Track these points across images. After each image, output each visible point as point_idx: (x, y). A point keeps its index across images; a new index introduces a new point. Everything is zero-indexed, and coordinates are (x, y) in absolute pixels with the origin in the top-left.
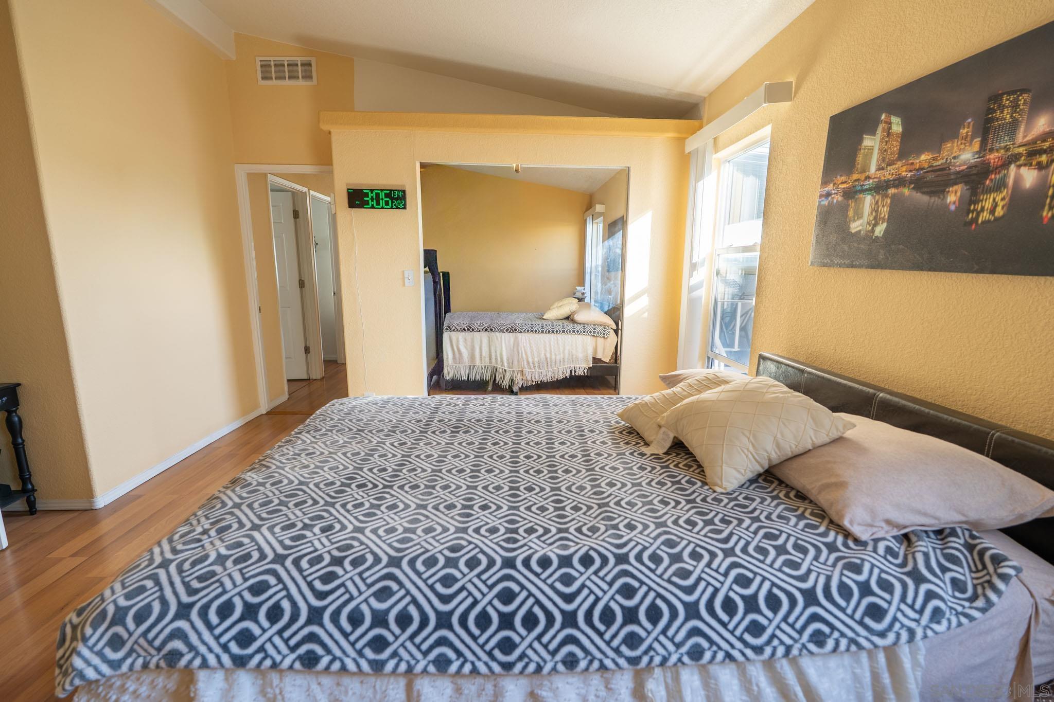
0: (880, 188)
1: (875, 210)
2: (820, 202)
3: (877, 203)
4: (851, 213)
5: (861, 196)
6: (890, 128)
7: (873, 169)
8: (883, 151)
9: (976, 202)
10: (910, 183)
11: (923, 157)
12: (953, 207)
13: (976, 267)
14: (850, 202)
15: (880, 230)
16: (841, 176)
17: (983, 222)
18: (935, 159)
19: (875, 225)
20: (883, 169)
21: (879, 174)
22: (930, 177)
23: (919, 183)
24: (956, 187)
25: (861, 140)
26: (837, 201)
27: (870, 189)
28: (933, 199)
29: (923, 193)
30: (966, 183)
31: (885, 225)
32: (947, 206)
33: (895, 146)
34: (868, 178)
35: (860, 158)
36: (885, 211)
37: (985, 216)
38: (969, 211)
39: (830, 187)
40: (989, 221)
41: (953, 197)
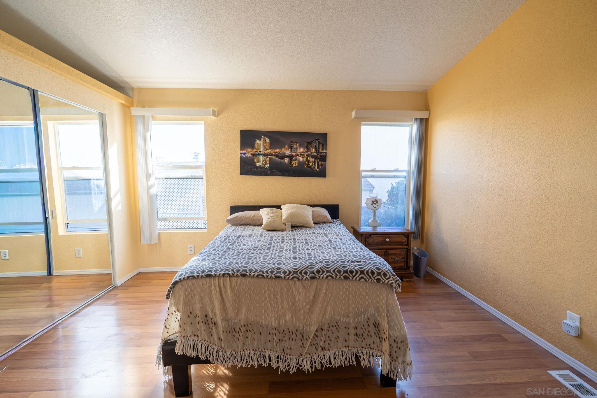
0: (265, 155)
1: (265, 160)
2: (241, 156)
3: (265, 159)
4: (256, 160)
5: (259, 156)
6: (265, 140)
7: (262, 150)
8: (264, 146)
9: (292, 162)
10: (275, 155)
11: (277, 150)
12: (287, 163)
13: (294, 176)
14: (255, 157)
15: (267, 166)
16: (249, 149)
17: (294, 167)
18: (280, 151)
19: (265, 165)
20: (265, 150)
21: (264, 151)
22: (280, 155)
23: (277, 156)
24: (287, 158)
25: (256, 141)
26: (249, 156)
27: (262, 155)
28: (281, 160)
29: (279, 158)
30: (289, 158)
31: (269, 165)
32: (285, 162)
33: (268, 146)
34: (260, 152)
35: (256, 146)
36: (268, 161)
37: (294, 165)
38: (290, 164)
39: (245, 151)
40: (295, 166)
41: (287, 160)
